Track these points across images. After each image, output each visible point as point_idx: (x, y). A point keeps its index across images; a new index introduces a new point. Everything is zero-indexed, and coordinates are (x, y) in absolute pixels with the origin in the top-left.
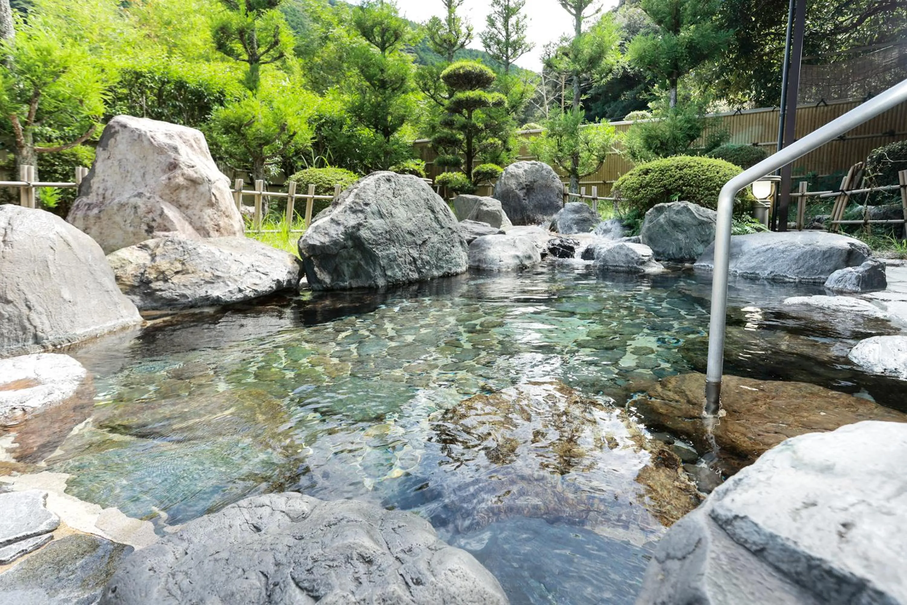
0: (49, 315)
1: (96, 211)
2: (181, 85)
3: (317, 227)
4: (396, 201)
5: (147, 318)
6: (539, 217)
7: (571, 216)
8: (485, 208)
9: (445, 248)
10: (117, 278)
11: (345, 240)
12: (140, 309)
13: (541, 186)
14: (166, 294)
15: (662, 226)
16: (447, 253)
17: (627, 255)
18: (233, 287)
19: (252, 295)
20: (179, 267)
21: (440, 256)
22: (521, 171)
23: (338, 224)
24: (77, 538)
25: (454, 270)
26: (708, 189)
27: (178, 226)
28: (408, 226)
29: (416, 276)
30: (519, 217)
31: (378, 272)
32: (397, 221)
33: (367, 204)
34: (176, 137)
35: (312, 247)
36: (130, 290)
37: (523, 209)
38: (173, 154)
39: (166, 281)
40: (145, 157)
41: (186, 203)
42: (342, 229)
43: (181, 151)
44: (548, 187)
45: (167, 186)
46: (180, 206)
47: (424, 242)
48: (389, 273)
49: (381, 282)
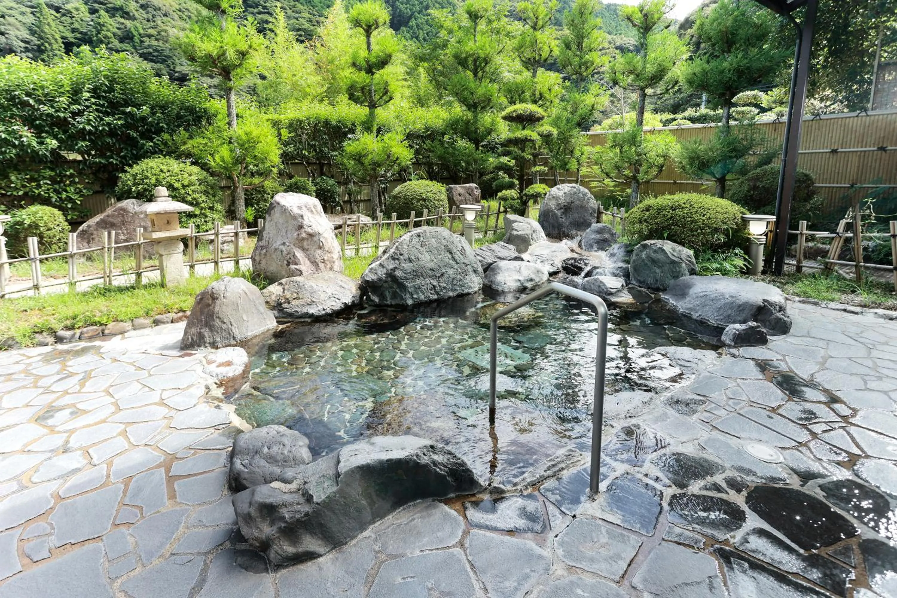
0: (238, 328)
1: (264, 251)
2: (327, 123)
3: (372, 269)
4: (423, 249)
5: (279, 323)
6: (574, 232)
7: (594, 236)
8: (515, 233)
9: (459, 277)
10: (267, 302)
12: (276, 318)
13: (577, 207)
14: (289, 310)
15: (643, 261)
16: (461, 280)
17: (599, 286)
18: (320, 307)
19: (330, 312)
20: (295, 295)
21: (455, 282)
22: (561, 194)
23: (383, 267)
24: (235, 427)
25: (466, 291)
26: (691, 230)
27: (302, 262)
28: (431, 265)
29: (435, 297)
30: (555, 232)
31: (408, 296)
32: (422, 263)
33: (401, 254)
34: (304, 208)
35: (368, 281)
36: (273, 308)
37: (560, 226)
38: (300, 220)
39: (289, 303)
40: (287, 222)
41: (306, 247)
42: (385, 271)
43: (305, 218)
44: (583, 208)
45: (297, 239)
46: (303, 249)
47: (442, 275)
48: (415, 296)
49: (410, 302)
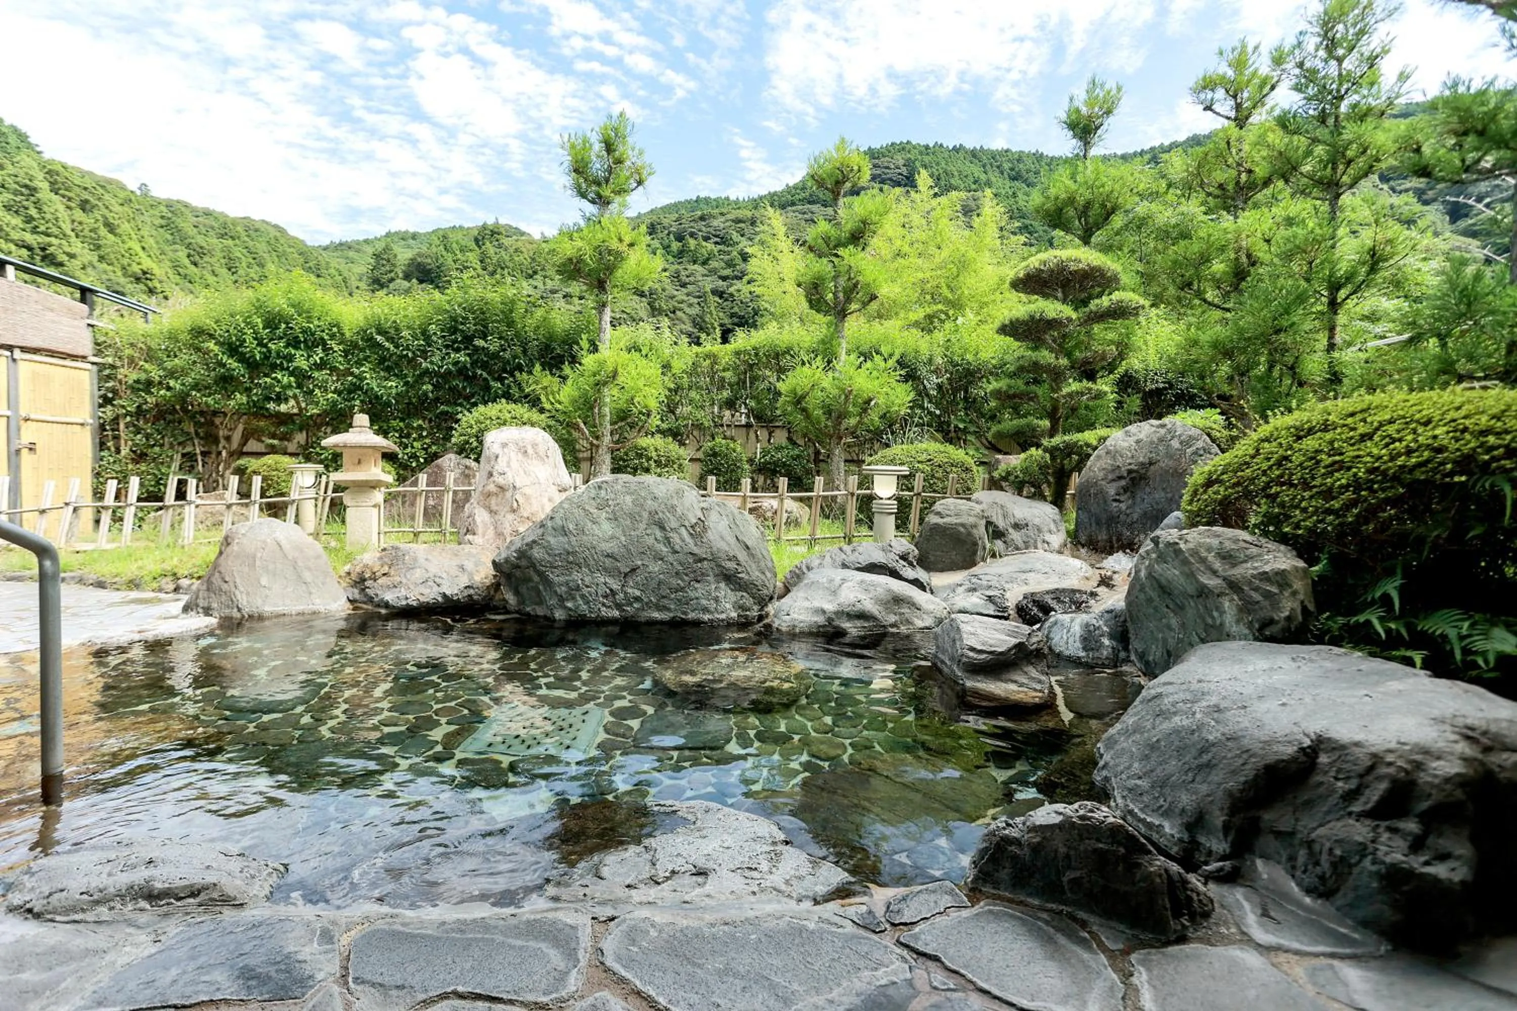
0: (248, 594)
5: (356, 609)
9: (676, 581)
11: (518, 558)
13: (1165, 475)
14: (370, 592)
16: (682, 589)
19: (415, 604)
21: (665, 591)
27: (480, 531)
28: (611, 547)
29: (616, 613)
30: (1103, 536)
31: (554, 601)
32: (590, 539)
34: (511, 446)
37: (1112, 520)
39: (376, 580)
41: (494, 508)
42: (520, 545)
43: (501, 460)
46: (491, 511)
47: (633, 570)
48: (569, 604)
49: (559, 615)
